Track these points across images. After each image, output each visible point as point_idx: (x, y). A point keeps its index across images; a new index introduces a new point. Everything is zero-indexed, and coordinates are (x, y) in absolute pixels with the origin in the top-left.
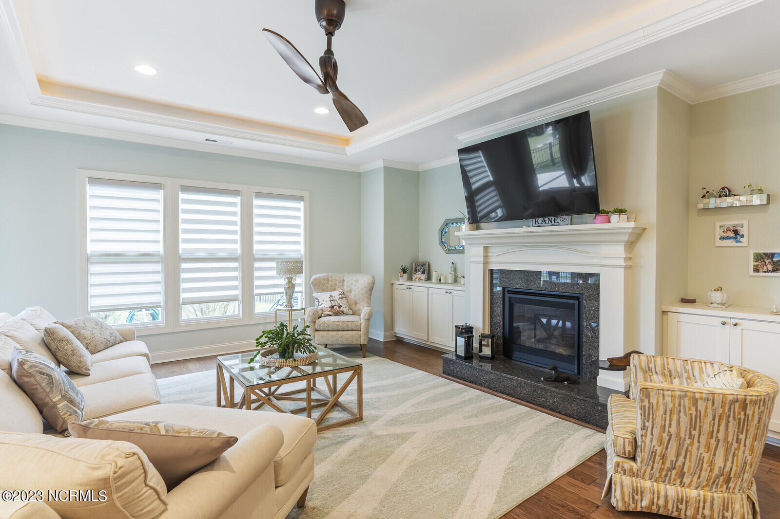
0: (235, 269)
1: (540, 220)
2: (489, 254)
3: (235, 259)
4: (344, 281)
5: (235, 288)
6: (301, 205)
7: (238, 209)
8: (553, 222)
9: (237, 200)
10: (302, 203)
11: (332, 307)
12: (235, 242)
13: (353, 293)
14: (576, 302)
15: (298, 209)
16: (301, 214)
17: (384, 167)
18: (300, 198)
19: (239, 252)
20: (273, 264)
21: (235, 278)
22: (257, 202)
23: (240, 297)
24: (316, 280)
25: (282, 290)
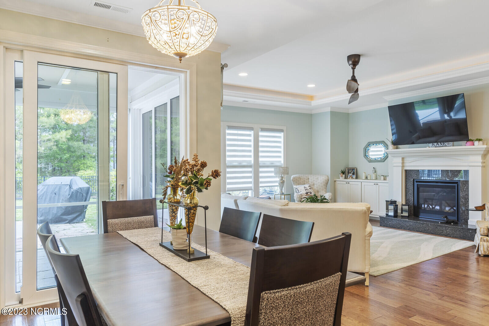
0: (250, 172)
1: (435, 144)
2: (405, 162)
3: (250, 166)
4: (309, 179)
5: (250, 183)
6: (281, 134)
7: (252, 138)
8: (443, 144)
9: (252, 133)
10: (282, 133)
11: (307, 193)
12: (250, 156)
13: (315, 185)
14: (456, 185)
15: (280, 137)
16: (282, 140)
17: (331, 111)
18: (281, 131)
19: (253, 162)
20: (273, 169)
21: (250, 177)
22: (261, 134)
23: (253, 188)
24: (294, 178)
25: (277, 184)
